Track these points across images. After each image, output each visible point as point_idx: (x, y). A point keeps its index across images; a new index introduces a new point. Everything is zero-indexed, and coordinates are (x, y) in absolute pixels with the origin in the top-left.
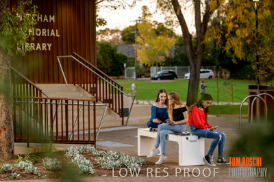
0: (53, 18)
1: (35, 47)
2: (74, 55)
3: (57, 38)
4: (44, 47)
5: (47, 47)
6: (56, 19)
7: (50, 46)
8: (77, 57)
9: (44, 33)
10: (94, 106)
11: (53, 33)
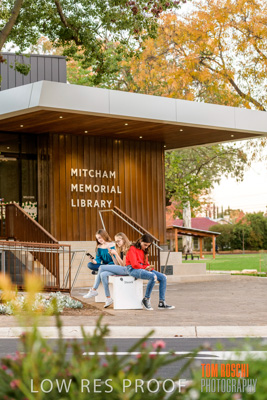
0: (113, 174)
1: (93, 204)
2: (115, 209)
3: (118, 195)
4: (103, 204)
5: (107, 204)
6: (118, 175)
7: (109, 203)
8: (117, 211)
9: (103, 190)
10: (70, 252)
11: (113, 189)
